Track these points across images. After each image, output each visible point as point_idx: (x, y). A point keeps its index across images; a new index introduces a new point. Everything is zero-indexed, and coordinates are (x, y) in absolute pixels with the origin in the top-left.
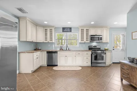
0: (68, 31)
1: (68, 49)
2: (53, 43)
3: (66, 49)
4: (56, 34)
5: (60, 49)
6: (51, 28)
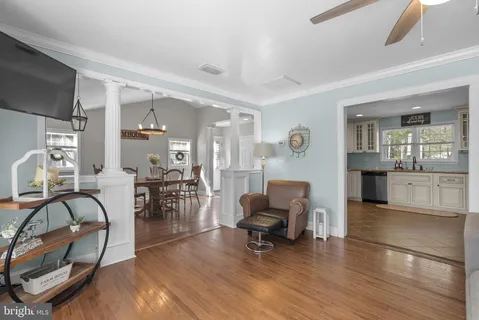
0: (420, 124)
1: (418, 168)
2: (376, 153)
3: (414, 168)
4: (384, 133)
5: (396, 168)
6: (371, 122)
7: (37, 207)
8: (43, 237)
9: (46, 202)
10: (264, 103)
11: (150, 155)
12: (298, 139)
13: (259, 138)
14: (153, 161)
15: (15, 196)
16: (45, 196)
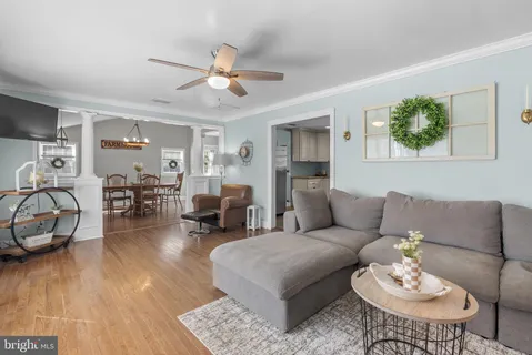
7: (29, 195)
8: (35, 216)
9: (35, 192)
10: (226, 120)
11: (135, 164)
12: (244, 151)
13: (222, 149)
14: (138, 169)
15: (18, 189)
16: (35, 189)
